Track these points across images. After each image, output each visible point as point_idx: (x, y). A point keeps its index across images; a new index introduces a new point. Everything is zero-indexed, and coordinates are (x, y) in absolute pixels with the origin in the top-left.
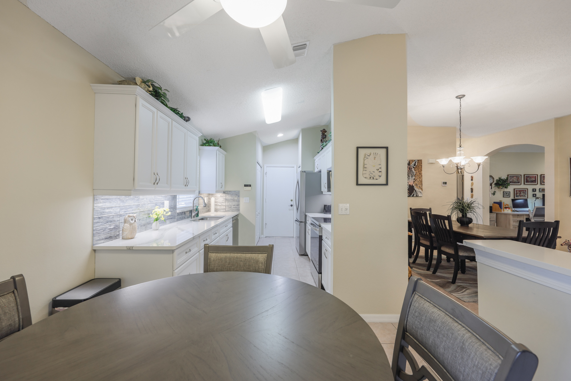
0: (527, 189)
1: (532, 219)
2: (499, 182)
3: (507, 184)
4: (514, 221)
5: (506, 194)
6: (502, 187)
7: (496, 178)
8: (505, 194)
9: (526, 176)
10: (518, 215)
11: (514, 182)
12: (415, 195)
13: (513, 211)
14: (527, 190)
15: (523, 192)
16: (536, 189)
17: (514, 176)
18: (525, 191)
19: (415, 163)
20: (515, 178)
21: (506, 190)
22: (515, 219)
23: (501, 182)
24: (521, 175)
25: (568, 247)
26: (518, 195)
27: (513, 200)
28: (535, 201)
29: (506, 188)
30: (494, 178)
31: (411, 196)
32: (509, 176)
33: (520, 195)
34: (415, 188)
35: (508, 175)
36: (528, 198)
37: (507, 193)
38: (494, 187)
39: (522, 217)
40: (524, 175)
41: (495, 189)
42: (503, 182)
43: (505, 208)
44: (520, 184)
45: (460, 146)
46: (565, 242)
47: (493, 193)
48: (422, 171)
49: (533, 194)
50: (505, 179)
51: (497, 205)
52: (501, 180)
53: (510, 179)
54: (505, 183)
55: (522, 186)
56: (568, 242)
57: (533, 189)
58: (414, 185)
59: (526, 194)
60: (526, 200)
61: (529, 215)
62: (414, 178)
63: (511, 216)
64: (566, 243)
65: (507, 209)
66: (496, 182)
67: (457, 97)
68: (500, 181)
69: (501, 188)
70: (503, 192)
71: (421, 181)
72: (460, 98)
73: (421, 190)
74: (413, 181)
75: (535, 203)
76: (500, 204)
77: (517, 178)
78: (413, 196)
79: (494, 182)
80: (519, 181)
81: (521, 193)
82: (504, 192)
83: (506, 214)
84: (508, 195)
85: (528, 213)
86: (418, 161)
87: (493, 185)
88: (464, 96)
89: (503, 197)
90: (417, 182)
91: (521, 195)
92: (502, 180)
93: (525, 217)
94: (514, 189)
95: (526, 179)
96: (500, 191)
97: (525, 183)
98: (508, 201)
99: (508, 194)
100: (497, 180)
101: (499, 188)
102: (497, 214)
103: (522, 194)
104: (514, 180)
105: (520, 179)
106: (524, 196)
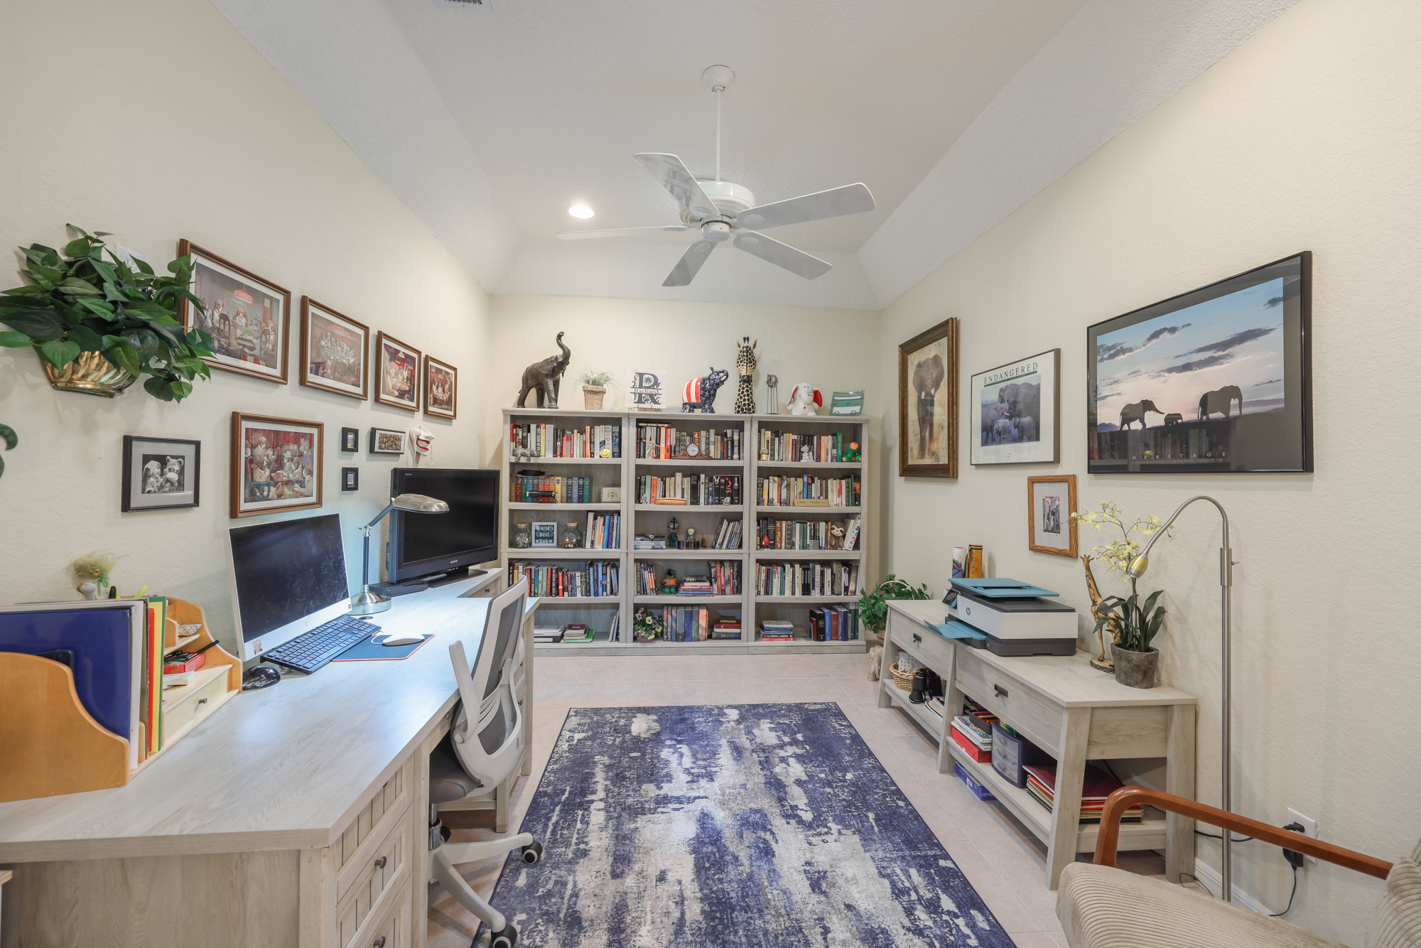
0: (320, 427)
2: (76, 286)
3: (170, 344)
5: (154, 466)
6: (107, 377)
7: (28, 225)
8: (146, 476)
9: (315, 317)
14: (315, 431)
16: (356, 433)
17: (240, 286)
20: (243, 299)
21: (152, 417)
24: (286, 295)
26: (262, 476)
28: (372, 524)
29: (165, 387)
33: (273, 482)
35: (179, 248)
36: (320, 503)
37: (162, 460)
40: (305, 301)
49: (346, 471)
55: (290, 400)
57: (345, 431)
66: (19, 283)
68: (85, 285)
69: (106, 393)
70: (128, 441)
75: (366, 540)
77: (260, 314)
80: (275, 345)
81: (279, 464)
82: (139, 450)
84: (180, 485)
89: (126, 507)
94: (236, 419)
96: (89, 427)
99: (181, 473)
101: (59, 377)
104: (236, 326)
105: (275, 330)
106: (297, 487)
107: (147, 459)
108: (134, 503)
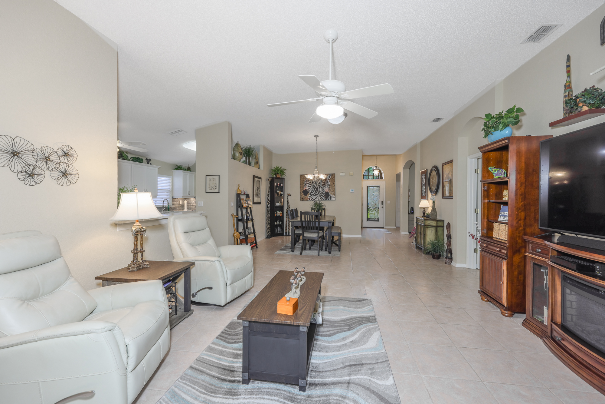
12: (330, 199)
19: (330, 176)
31: (327, 200)
34: (330, 194)
45: (316, 168)
48: (335, 181)
58: (329, 192)
62: (329, 187)
67: (315, 136)
71: (335, 189)
72: (316, 137)
73: (334, 196)
74: (328, 189)
78: (328, 200)
86: (332, 174)
88: (318, 136)
90: (331, 190)
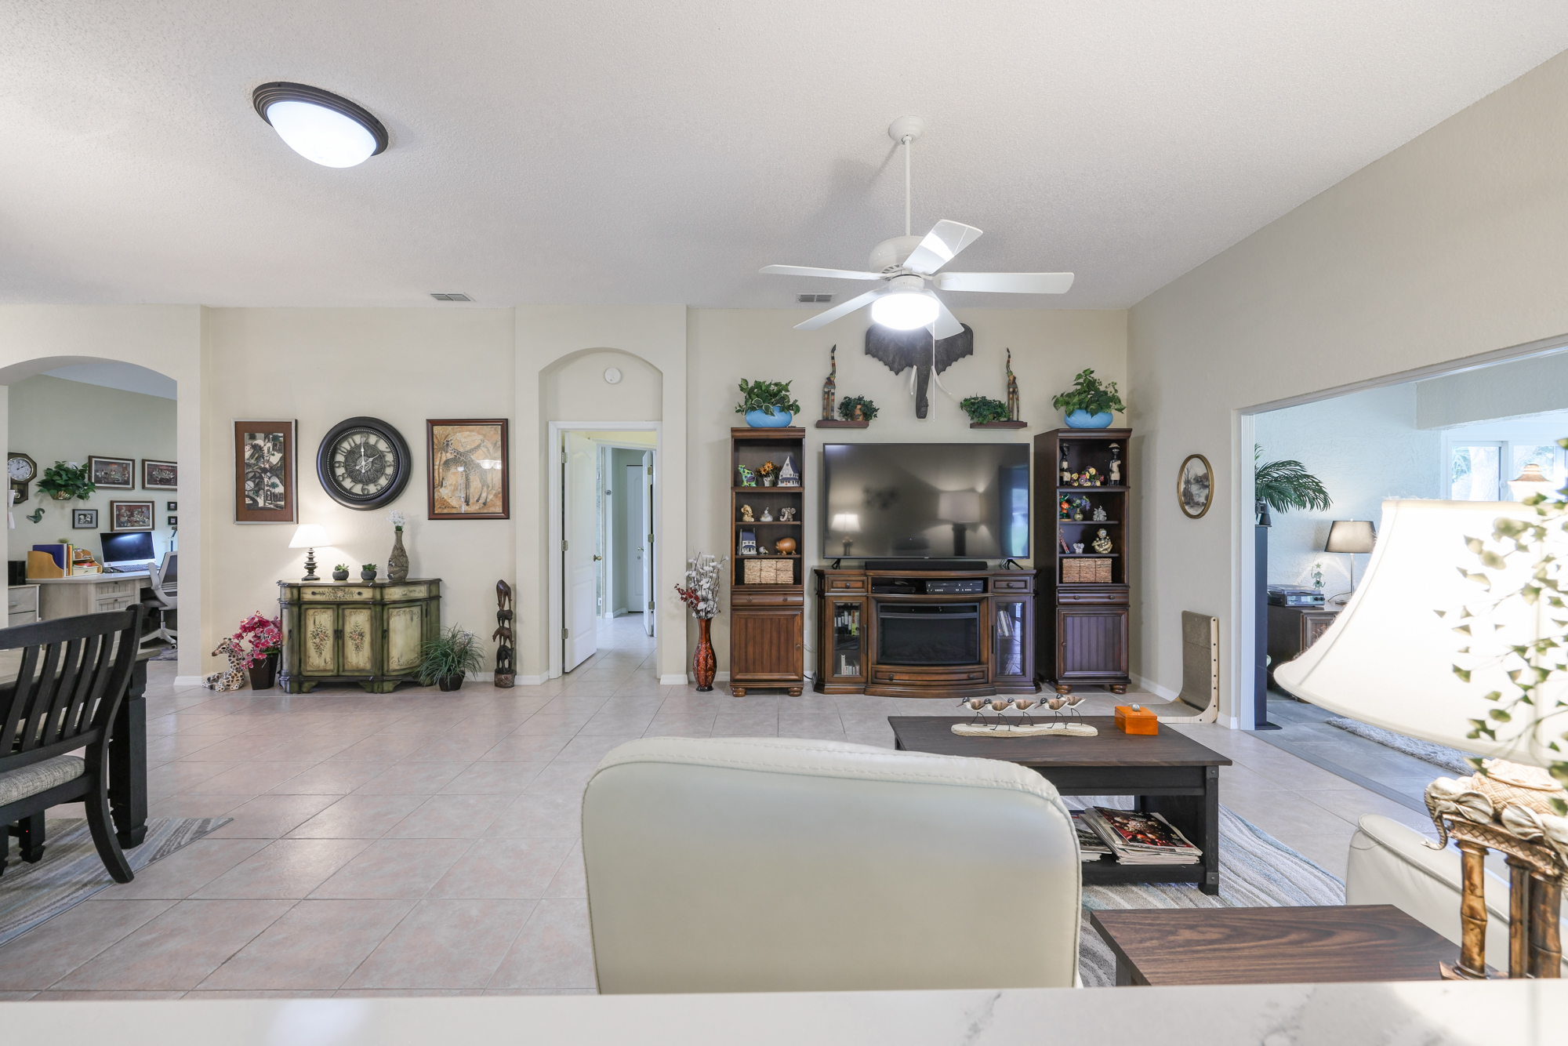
0: (153, 502)
1: (158, 589)
2: (56, 478)
3: (85, 485)
4: (102, 602)
5: (82, 517)
6: (67, 495)
7: (45, 463)
8: (80, 519)
9: (148, 465)
10: (116, 583)
11: (110, 480)
13: (105, 571)
14: (150, 504)
15: (139, 512)
16: (176, 503)
17: (112, 463)
18: (144, 509)
20: (114, 467)
21: (81, 504)
22: (105, 596)
23: (65, 477)
24: (133, 461)
25: (230, 656)
26: (124, 519)
27: (106, 538)
28: (173, 536)
29: (81, 497)
30: (35, 465)
32: (94, 460)
33: (129, 521)
35: (90, 458)
36: (153, 528)
37: (85, 515)
38: (36, 495)
39: (130, 587)
40: (144, 461)
41: (41, 501)
42: (70, 479)
43: (75, 563)
44: (130, 486)
46: (222, 645)
47: (33, 514)
49: (170, 518)
50: (80, 468)
51: (47, 557)
52: (62, 472)
53: (96, 471)
54: (79, 483)
55: (137, 494)
56: (228, 642)
57: (169, 503)
59: (149, 519)
60: (148, 535)
61: (149, 579)
63: (92, 589)
64: (224, 646)
65: (85, 566)
66: (45, 478)
68: (61, 476)
69: (65, 499)
70: (74, 511)
75: (172, 542)
76: (56, 552)
77: (121, 470)
79: (34, 476)
80: (129, 478)
81: (132, 515)
82: (77, 513)
83: (76, 585)
84: (91, 522)
85: (147, 573)
87: (33, 488)
89: (74, 527)
91: (134, 519)
92: (67, 471)
93: (138, 586)
94: (112, 503)
95: (150, 474)
96: (62, 508)
97: (147, 486)
98: (88, 541)
99: (91, 518)
100: (48, 472)
101: (55, 498)
102: (43, 587)
103: (137, 517)
104: (111, 475)
105: (129, 473)
106: (141, 523)
107: (80, 515)
108: (76, 526)
